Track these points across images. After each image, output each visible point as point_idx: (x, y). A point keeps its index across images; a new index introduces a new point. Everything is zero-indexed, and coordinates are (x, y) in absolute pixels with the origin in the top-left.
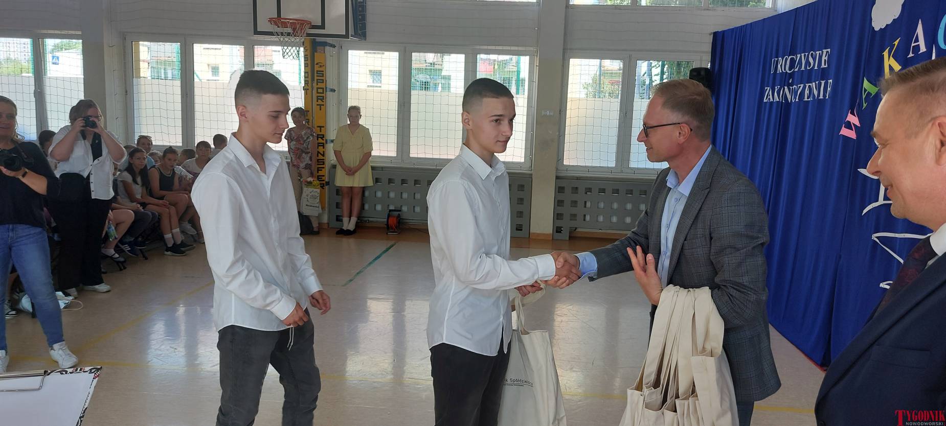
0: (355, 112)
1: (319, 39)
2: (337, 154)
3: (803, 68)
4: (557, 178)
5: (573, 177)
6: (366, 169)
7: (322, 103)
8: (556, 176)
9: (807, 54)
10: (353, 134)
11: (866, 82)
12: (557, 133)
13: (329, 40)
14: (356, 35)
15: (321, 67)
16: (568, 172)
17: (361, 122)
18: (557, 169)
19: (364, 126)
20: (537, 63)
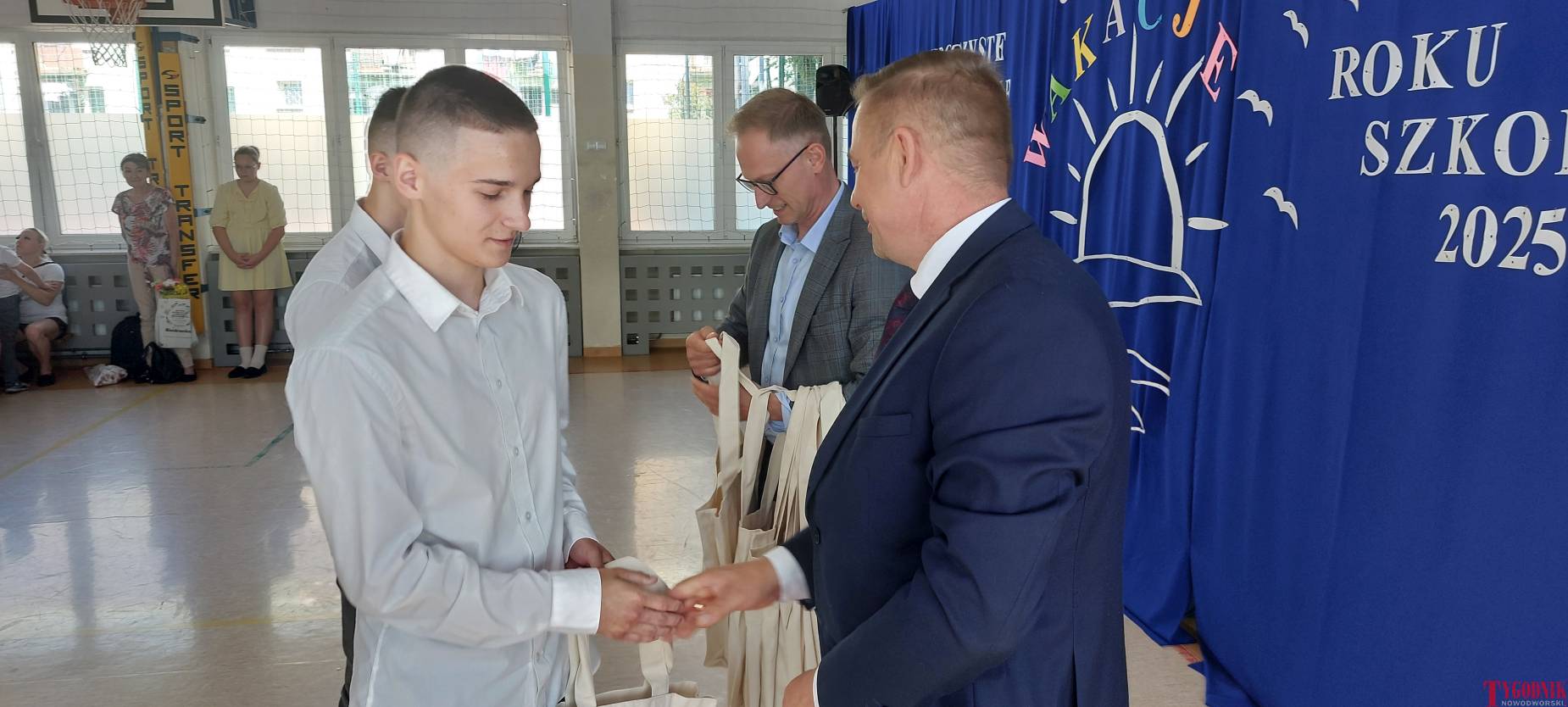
0: (248, 157)
1: (163, 28)
2: (219, 232)
4: (622, 253)
5: (649, 250)
6: (278, 258)
7: (182, 144)
8: (620, 251)
9: (976, 40)
10: (247, 197)
11: (1053, 80)
12: (616, 179)
13: (184, 29)
14: (235, 17)
15: (172, 77)
16: (639, 243)
17: (261, 174)
18: (620, 239)
19: (267, 181)
20: (570, 61)
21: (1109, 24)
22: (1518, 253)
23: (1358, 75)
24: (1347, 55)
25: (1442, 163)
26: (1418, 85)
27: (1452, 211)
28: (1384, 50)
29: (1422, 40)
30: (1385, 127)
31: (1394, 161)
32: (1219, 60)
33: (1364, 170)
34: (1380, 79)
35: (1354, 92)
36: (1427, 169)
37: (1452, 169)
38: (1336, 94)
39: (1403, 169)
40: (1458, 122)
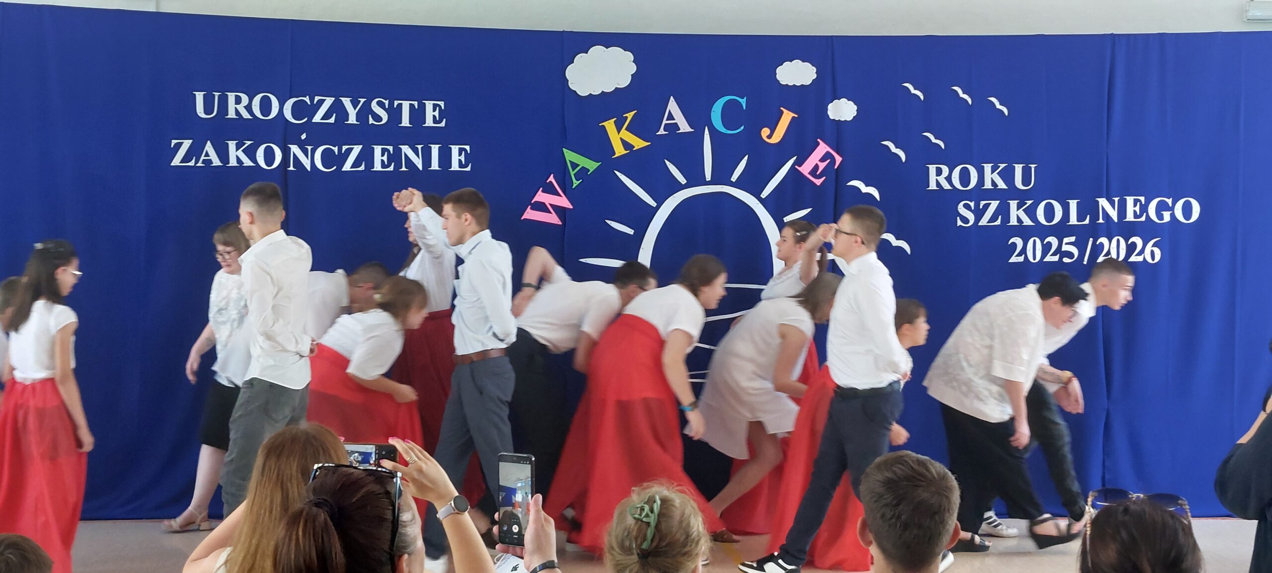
3: (352, 119)
9: (362, 100)
21: (665, 122)
22: (1054, 254)
23: (949, 179)
24: (940, 169)
25: (1006, 218)
26: (988, 185)
27: (1019, 242)
28: (964, 170)
29: (988, 167)
30: (972, 204)
31: (976, 220)
32: (822, 160)
34: (964, 184)
35: (948, 188)
36: (998, 222)
37: (1013, 222)
38: (933, 186)
40: (1013, 204)
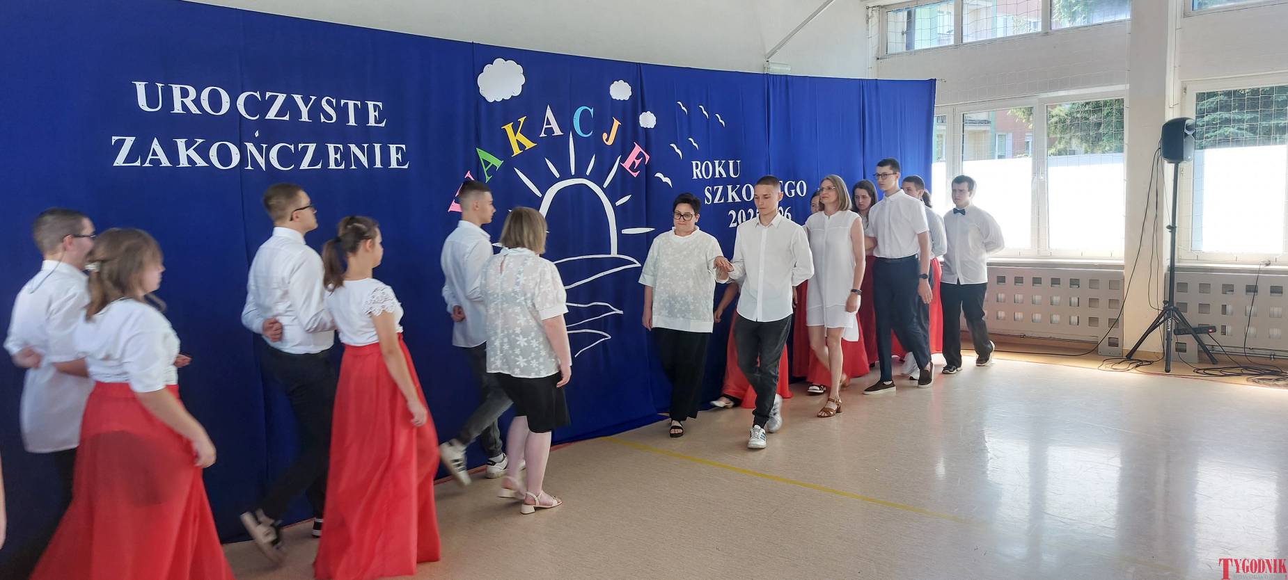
3: (305, 118)
9: (313, 98)
21: (545, 126)
23: (701, 171)
24: (697, 165)
25: (727, 198)
26: (717, 176)
27: (733, 212)
28: (707, 164)
29: (717, 162)
30: (711, 189)
31: (713, 199)
32: (637, 158)
33: (706, 202)
34: (707, 174)
35: (701, 177)
36: (722, 201)
37: (730, 200)
38: (695, 177)
39: (716, 201)
40: (730, 187)
